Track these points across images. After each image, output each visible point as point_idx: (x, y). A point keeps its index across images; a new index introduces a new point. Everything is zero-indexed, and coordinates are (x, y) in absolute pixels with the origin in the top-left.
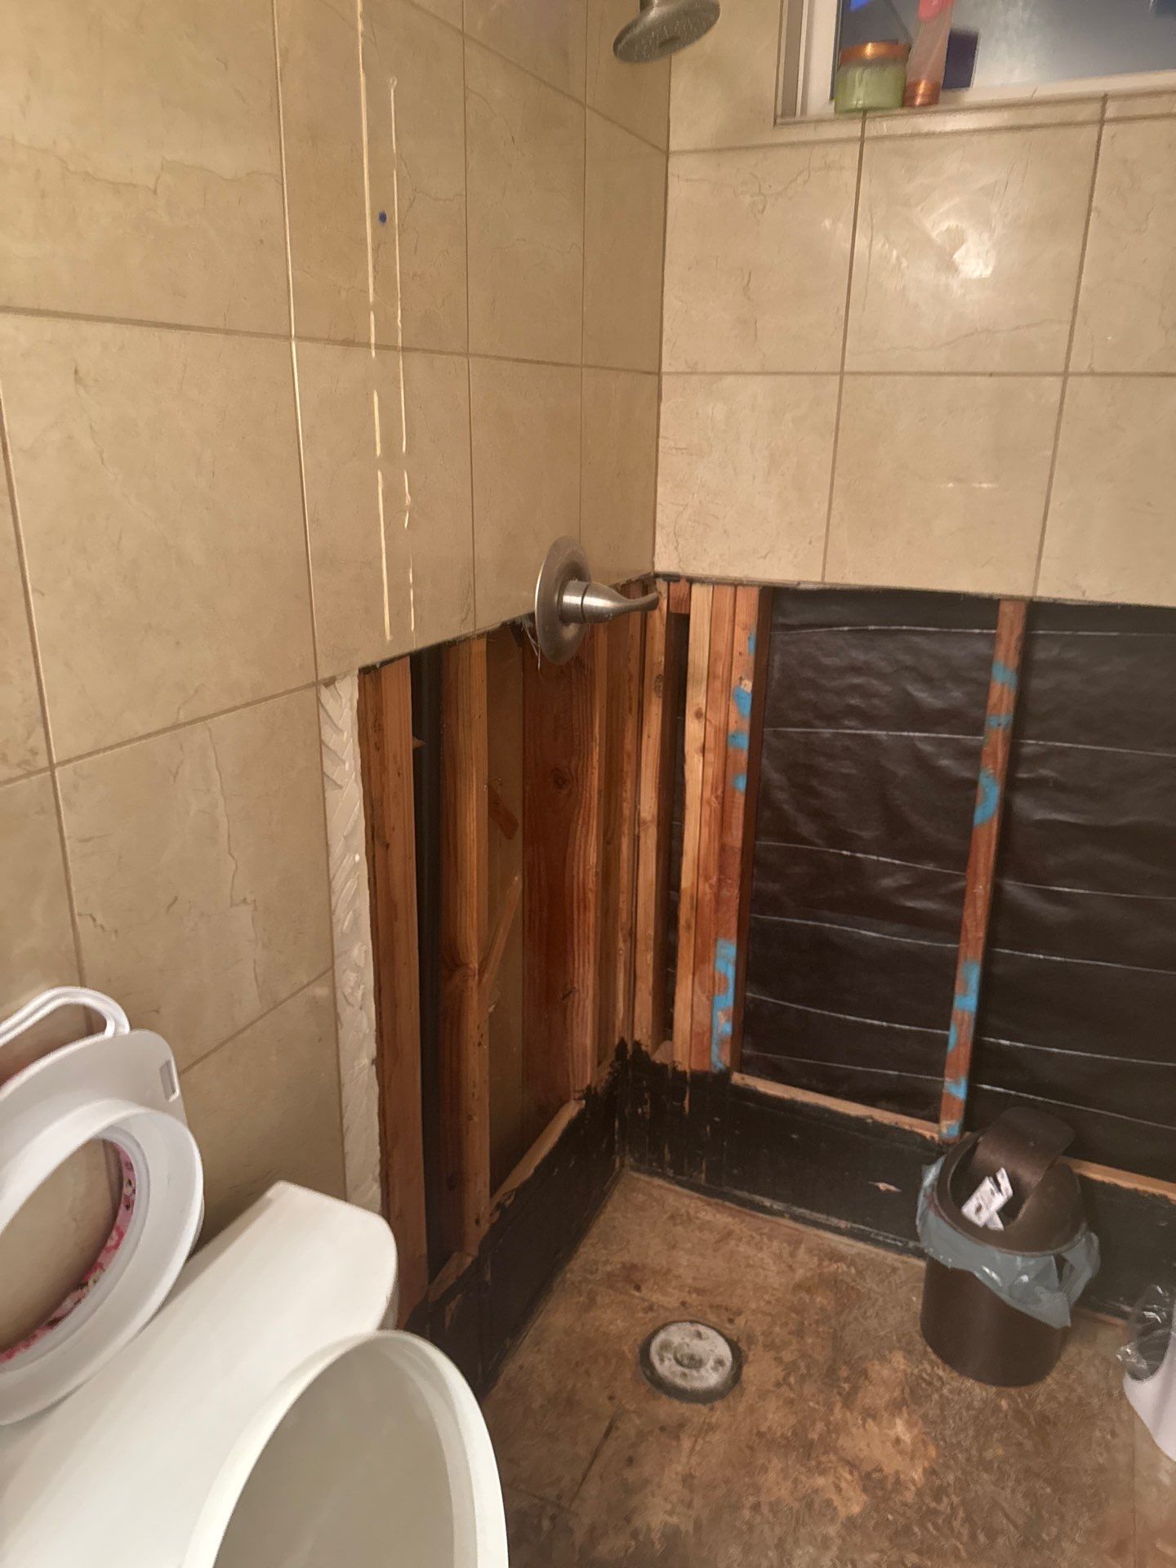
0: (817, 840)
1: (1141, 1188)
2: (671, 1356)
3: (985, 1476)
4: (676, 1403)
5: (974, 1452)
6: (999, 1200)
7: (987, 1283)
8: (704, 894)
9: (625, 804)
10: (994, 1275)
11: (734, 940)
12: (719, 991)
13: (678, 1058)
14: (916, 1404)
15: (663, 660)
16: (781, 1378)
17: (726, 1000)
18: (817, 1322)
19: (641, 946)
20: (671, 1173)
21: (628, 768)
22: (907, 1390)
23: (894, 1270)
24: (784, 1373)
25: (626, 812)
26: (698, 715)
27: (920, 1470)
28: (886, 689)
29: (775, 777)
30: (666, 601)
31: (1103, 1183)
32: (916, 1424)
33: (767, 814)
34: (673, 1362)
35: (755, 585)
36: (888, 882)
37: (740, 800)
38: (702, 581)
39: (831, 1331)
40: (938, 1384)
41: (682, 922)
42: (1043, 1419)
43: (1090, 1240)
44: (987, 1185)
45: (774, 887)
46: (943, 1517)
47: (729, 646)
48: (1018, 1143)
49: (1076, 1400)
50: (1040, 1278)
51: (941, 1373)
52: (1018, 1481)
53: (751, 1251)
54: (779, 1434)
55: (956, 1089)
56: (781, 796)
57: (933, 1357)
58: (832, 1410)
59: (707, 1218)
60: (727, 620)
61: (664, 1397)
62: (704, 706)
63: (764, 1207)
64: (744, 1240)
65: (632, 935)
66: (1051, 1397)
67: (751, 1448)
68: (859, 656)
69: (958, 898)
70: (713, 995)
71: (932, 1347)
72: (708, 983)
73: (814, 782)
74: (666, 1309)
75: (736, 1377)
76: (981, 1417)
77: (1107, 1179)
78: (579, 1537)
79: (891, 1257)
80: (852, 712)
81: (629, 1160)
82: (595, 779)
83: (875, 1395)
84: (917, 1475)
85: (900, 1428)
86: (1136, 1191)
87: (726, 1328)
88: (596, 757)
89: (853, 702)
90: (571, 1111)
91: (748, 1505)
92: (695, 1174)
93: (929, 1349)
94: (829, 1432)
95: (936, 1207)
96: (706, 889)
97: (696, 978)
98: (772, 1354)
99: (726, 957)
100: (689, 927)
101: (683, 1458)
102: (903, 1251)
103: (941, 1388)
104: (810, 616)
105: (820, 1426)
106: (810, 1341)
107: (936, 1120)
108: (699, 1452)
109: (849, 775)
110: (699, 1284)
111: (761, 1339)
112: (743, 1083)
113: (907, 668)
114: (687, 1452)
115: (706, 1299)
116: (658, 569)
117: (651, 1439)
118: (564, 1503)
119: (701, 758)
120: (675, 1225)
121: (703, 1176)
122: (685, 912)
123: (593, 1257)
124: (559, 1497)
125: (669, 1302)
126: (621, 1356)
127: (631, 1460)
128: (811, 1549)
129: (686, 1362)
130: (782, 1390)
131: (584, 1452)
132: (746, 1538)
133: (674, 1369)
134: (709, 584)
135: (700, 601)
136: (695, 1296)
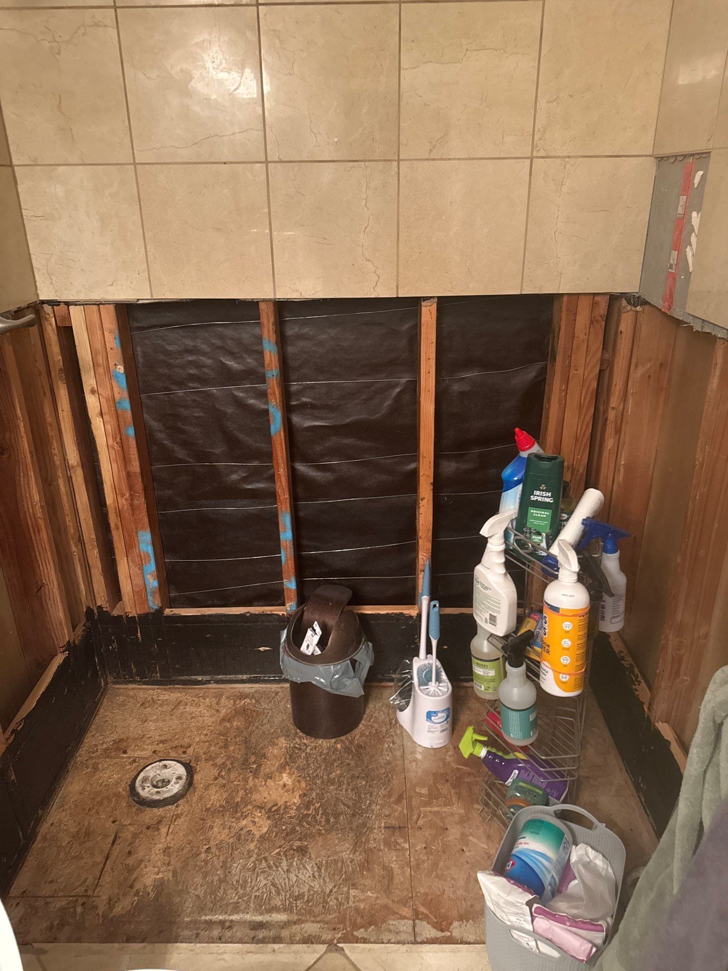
0: (191, 460)
1: (390, 612)
2: (149, 785)
3: (332, 787)
4: (156, 810)
5: (325, 777)
6: (316, 639)
7: (319, 685)
8: (123, 505)
9: (55, 458)
10: (322, 680)
11: (149, 530)
12: (145, 563)
13: (128, 609)
14: (293, 762)
15: (61, 358)
16: (217, 774)
17: (151, 567)
18: (235, 736)
19: (88, 547)
20: (138, 679)
21: (52, 433)
22: (288, 756)
23: (277, 693)
24: (218, 772)
25: (57, 460)
26: (93, 392)
27: (297, 797)
28: (209, 362)
29: (154, 424)
30: (53, 319)
32: (293, 774)
33: (155, 448)
34: (151, 787)
35: (111, 304)
36: (235, 477)
37: (133, 443)
38: (75, 303)
39: (244, 739)
40: (303, 748)
41: (112, 525)
42: (360, 746)
43: (367, 646)
44: (309, 632)
45: (169, 493)
46: (311, 816)
47: (103, 344)
48: (324, 604)
49: (374, 732)
50: (344, 673)
51: (305, 741)
52: (348, 784)
53: (193, 709)
54: (218, 806)
55: (290, 584)
56: (160, 436)
57: (301, 734)
58: (247, 782)
59: (165, 698)
60: (98, 328)
61: (148, 809)
62: (95, 386)
63: (199, 681)
64: (189, 704)
65: (81, 540)
66: (362, 734)
67: (203, 819)
68: (189, 343)
69: (272, 479)
70: (142, 566)
71: (299, 729)
72: (137, 559)
73: (180, 424)
74: (143, 758)
75: (190, 783)
76: (327, 757)
77: (373, 612)
78: (101, 909)
79: (274, 687)
80: (193, 378)
81: (110, 679)
82: (25, 444)
83: (270, 766)
84: (297, 800)
85: (286, 778)
87: (182, 758)
88: (22, 429)
89: (191, 371)
90: (59, 659)
91: (203, 850)
92: (153, 675)
93: (298, 731)
94: (247, 794)
95: (287, 652)
96: (123, 502)
97: (129, 558)
98: (211, 763)
99: (145, 541)
100: (118, 528)
101: (163, 838)
102: (279, 681)
103: (306, 749)
104: (154, 321)
105: (241, 793)
106: (232, 748)
107: (284, 604)
108: (171, 833)
109: (199, 417)
110: (163, 738)
111: (204, 757)
112: (172, 613)
113: (218, 348)
114: (165, 834)
115: (167, 745)
116: (41, 298)
117: (141, 836)
118: (90, 893)
119: (102, 420)
120: (145, 708)
121: (158, 675)
122: (113, 519)
123: (94, 743)
124: (86, 891)
125: (146, 754)
126: (118, 795)
127: (130, 853)
128: (241, 861)
129: (160, 784)
130: (218, 780)
131: (99, 859)
132: (204, 869)
133: (152, 791)
134: (80, 305)
135: (77, 317)
136: (161, 745)
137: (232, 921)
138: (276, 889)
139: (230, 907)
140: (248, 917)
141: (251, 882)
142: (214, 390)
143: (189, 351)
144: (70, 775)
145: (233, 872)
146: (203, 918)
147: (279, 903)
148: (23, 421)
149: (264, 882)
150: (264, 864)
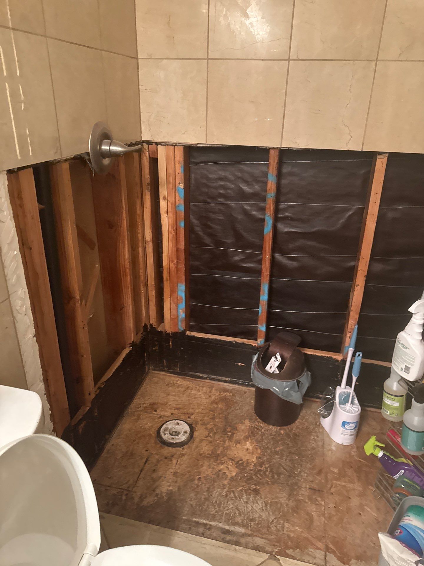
0: (211, 245)
1: (324, 355)
2: (168, 433)
3: (277, 456)
4: (170, 448)
5: (273, 449)
6: (277, 363)
7: (275, 392)
8: (172, 267)
9: (139, 235)
10: (277, 389)
11: (184, 283)
12: (180, 303)
13: (167, 328)
14: (254, 436)
15: (149, 177)
16: (207, 434)
17: (182, 305)
18: (219, 414)
19: (150, 289)
20: (167, 369)
21: (139, 220)
22: (250, 432)
23: (245, 393)
24: (208, 433)
25: (140, 238)
26: (164, 198)
27: (255, 458)
28: (232, 186)
29: (195, 221)
30: (148, 153)
31: (312, 354)
32: (253, 443)
33: (193, 236)
34: (169, 435)
35: (182, 145)
36: (237, 258)
37: (182, 231)
38: (161, 144)
39: (224, 416)
40: (260, 429)
41: (165, 278)
42: (295, 435)
43: (308, 374)
44: (273, 359)
45: (197, 263)
46: (263, 471)
47: (174, 170)
48: (283, 344)
49: (305, 427)
50: (292, 388)
51: (261, 425)
52: (287, 456)
53: (196, 393)
54: (207, 454)
55: (262, 328)
56: (198, 229)
57: (259, 420)
58: (225, 443)
59: (180, 383)
60: (172, 160)
61: (166, 447)
62: (166, 195)
63: (200, 377)
64: (193, 389)
65: (146, 285)
66: (297, 428)
67: (198, 460)
68: (222, 174)
69: (260, 262)
70: (178, 304)
72: (175, 300)
73: (209, 223)
74: (166, 416)
75: (191, 436)
76: (275, 437)
78: (136, 500)
79: (244, 388)
80: (221, 195)
81: (151, 367)
82: (125, 224)
83: (239, 435)
84: (254, 460)
85: (248, 445)
86: (322, 356)
87: (187, 420)
88: (124, 215)
89: (221, 191)
90: (127, 351)
91: (197, 478)
92: (175, 369)
93: (257, 418)
94: (224, 450)
95: (257, 368)
96: (172, 265)
97: (171, 299)
98: (204, 427)
99: (181, 290)
100: (167, 280)
101: (174, 466)
102: (248, 386)
103: (262, 430)
104: (203, 159)
105: (221, 449)
106: (217, 420)
107: (256, 340)
108: (179, 464)
109: (221, 220)
110: (178, 406)
111: (200, 422)
112: (191, 334)
113: (239, 178)
114: (175, 464)
115: (180, 411)
116: (143, 139)
117: (162, 462)
118: (130, 489)
119: (167, 216)
120: (169, 387)
121: (178, 369)
122: (165, 275)
123: (139, 402)
124: (128, 487)
125: (167, 414)
126: (150, 435)
127: (154, 470)
128: (219, 490)
129: (174, 434)
130: (208, 438)
131: (137, 470)
132: (196, 490)
133: (169, 437)
134: (164, 145)
135: (161, 152)
136: (176, 410)
137: (211, 525)
138: (239, 512)
139: (210, 517)
140: (221, 525)
141: (224, 504)
142: (232, 204)
143: (221, 179)
144: (124, 419)
145: (213, 495)
146: (194, 519)
147: (240, 521)
148: (126, 211)
149: (231, 506)
150: (232, 495)
